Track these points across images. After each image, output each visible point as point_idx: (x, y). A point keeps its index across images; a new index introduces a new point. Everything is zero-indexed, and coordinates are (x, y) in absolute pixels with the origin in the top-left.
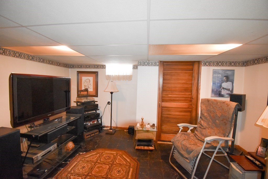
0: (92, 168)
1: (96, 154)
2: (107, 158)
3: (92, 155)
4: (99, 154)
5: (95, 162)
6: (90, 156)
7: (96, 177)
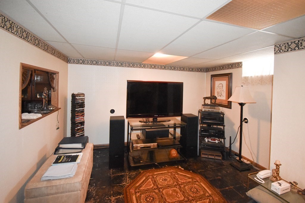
0: (169, 186)
1: (189, 178)
2: (194, 190)
3: (185, 176)
4: (192, 179)
5: (178, 184)
6: (183, 175)
7: (162, 196)
